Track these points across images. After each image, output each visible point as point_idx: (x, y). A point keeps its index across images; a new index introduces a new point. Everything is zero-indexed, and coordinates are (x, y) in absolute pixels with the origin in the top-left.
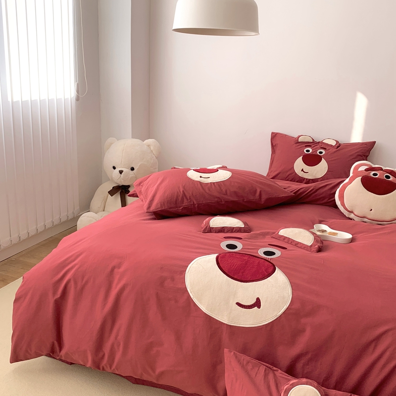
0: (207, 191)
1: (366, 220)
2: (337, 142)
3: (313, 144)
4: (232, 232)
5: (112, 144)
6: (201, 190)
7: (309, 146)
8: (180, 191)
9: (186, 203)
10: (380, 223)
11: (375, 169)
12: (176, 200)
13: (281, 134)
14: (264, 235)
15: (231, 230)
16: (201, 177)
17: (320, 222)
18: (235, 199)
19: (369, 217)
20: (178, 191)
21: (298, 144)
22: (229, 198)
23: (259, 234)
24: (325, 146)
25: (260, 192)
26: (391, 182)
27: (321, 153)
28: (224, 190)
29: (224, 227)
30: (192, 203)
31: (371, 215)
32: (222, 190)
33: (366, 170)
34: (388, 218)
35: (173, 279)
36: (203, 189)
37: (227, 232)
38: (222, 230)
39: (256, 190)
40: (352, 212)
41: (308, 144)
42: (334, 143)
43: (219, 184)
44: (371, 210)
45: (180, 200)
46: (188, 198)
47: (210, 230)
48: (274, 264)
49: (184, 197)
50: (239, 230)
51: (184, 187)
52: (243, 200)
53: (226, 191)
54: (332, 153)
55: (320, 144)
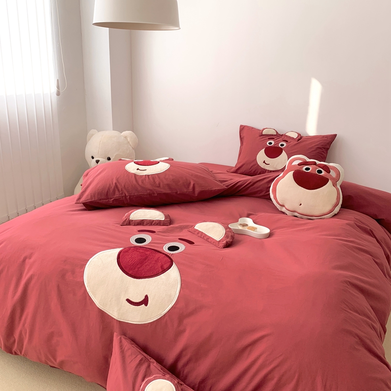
0: (140, 183)
1: (296, 214)
4: (151, 225)
5: (93, 135)
6: (134, 182)
8: (113, 184)
9: (117, 195)
10: (310, 217)
11: (308, 164)
12: (107, 192)
13: (248, 127)
14: (181, 228)
15: (151, 223)
16: (138, 169)
17: (248, 216)
18: (168, 191)
19: (299, 211)
20: (111, 183)
21: (262, 137)
22: (162, 190)
23: (177, 228)
24: (286, 139)
25: (194, 184)
26: (322, 177)
27: (282, 145)
28: (157, 183)
29: (143, 220)
30: (124, 195)
31: (301, 210)
32: (155, 183)
33: (299, 164)
34: (317, 213)
35: (73, 272)
36: (136, 181)
37: (146, 225)
38: (141, 223)
39: (190, 183)
40: (283, 206)
41: (271, 137)
42: (295, 136)
43: (153, 176)
44: (301, 204)
45: (111, 191)
46: (120, 190)
47: (129, 223)
48: (173, 260)
49: (116, 189)
50: (159, 223)
51: (117, 180)
52: (176, 193)
53: (159, 184)
54: (292, 146)
55: (283, 137)
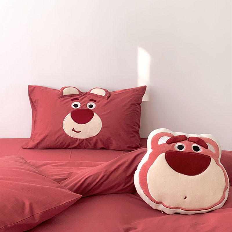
2: (107, 91)
3: (80, 96)
7: (77, 99)
19: (184, 207)
21: (63, 99)
25: (31, 205)
26: (201, 155)
39: (24, 204)
40: (161, 203)
44: (186, 198)
54: (103, 106)
55: (88, 96)
